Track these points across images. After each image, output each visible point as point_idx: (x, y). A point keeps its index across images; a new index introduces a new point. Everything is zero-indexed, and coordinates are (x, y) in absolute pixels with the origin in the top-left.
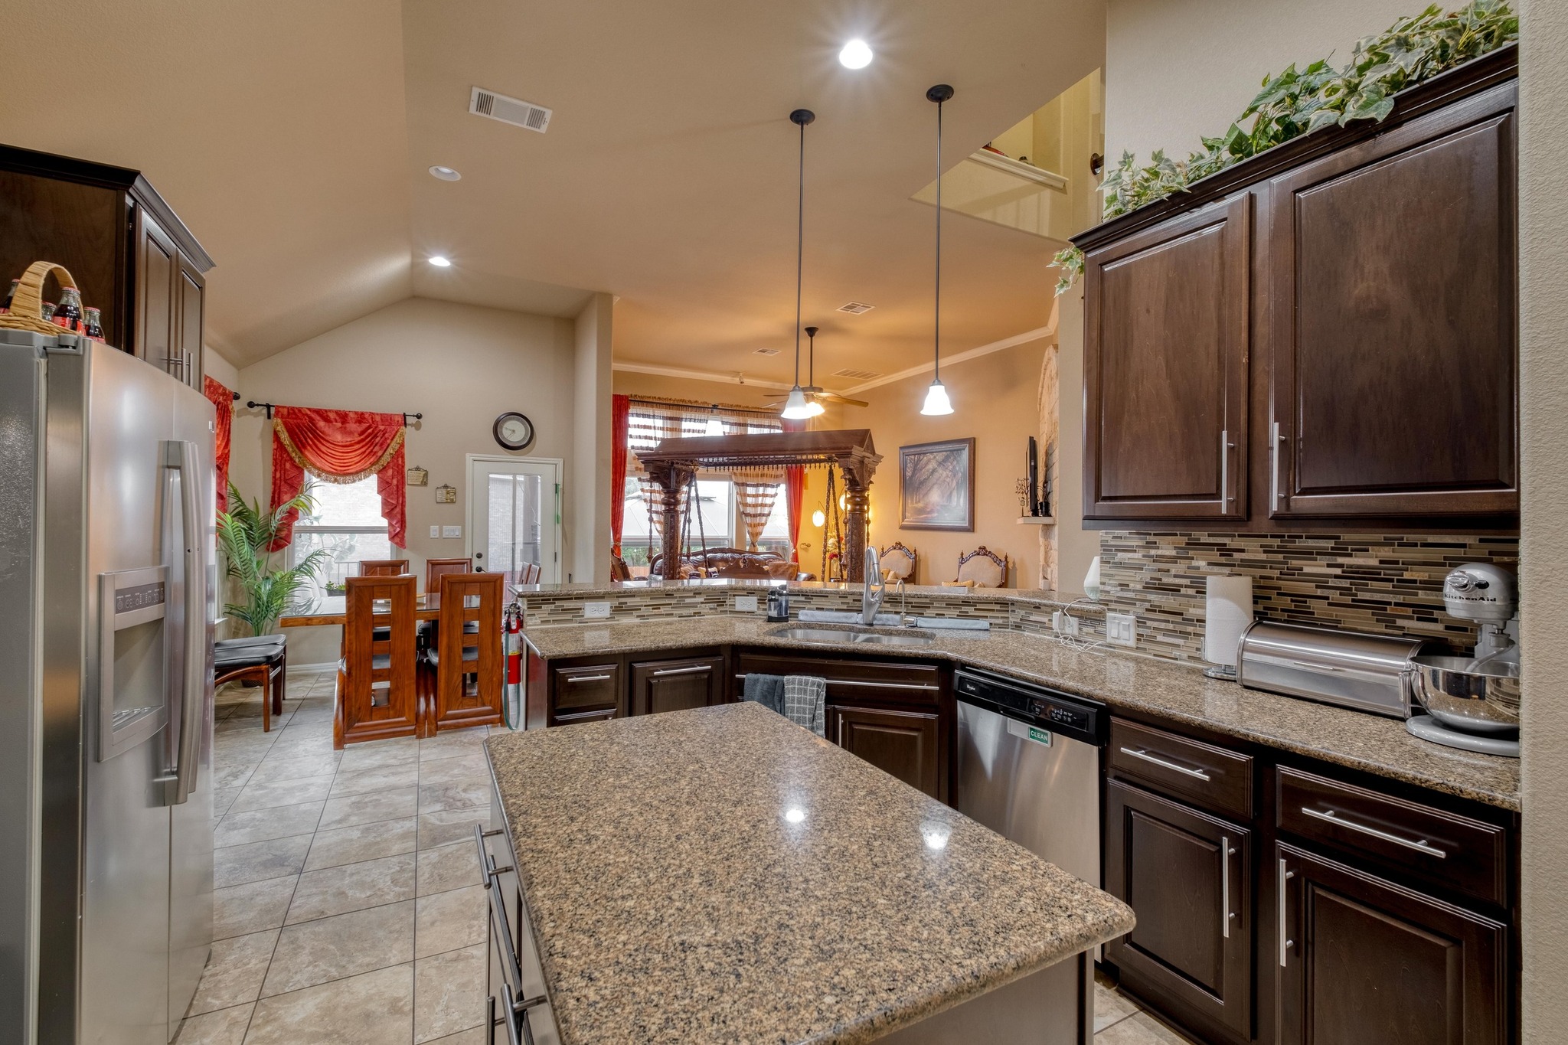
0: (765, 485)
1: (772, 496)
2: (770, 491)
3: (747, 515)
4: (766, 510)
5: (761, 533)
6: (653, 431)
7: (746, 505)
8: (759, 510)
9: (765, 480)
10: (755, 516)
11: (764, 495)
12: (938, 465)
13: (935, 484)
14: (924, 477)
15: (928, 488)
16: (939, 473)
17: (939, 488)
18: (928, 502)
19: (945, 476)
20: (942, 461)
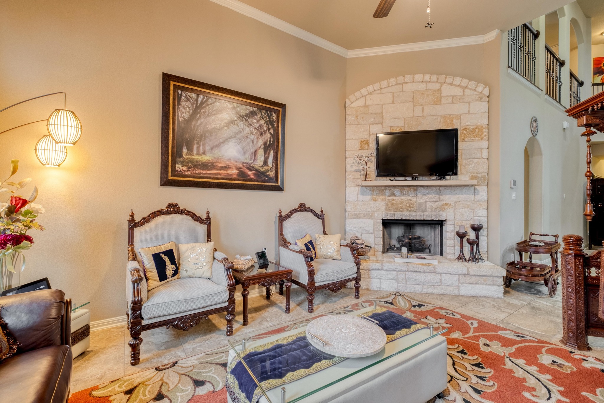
12: (239, 118)
13: (231, 137)
14: (214, 126)
15: (221, 140)
16: (240, 127)
17: (238, 143)
18: (220, 157)
19: (248, 132)
20: (246, 116)
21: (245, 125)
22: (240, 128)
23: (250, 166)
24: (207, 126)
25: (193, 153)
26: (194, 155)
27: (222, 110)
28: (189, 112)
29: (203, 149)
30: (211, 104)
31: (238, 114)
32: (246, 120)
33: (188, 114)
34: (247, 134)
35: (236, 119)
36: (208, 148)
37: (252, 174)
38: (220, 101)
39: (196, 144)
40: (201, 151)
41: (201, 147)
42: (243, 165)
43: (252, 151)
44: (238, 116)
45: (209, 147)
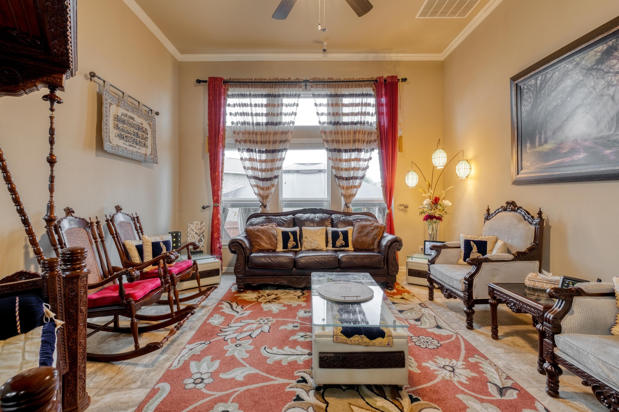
0: (359, 150)
1: (365, 160)
2: (363, 155)
3: (340, 178)
4: (360, 174)
5: (354, 195)
6: (249, 108)
7: (338, 169)
8: (352, 174)
9: (357, 146)
10: (347, 179)
11: (358, 160)
12: (586, 73)
13: (578, 107)
14: (554, 104)
15: (564, 118)
16: (589, 86)
17: (588, 111)
18: (563, 140)
19: (604, 86)
20: (596, 64)
21: (597, 78)
22: (589, 88)
23: (609, 141)
24: (548, 108)
25: (535, 146)
26: (536, 148)
27: (562, 79)
28: (530, 103)
29: (544, 137)
30: (550, 79)
31: (584, 69)
32: (600, 69)
33: (530, 105)
34: (602, 90)
35: (581, 78)
36: (549, 133)
37: (611, 153)
38: (559, 68)
39: (537, 134)
40: (543, 140)
41: (543, 136)
42: (596, 143)
43: (611, 114)
44: (585, 71)
45: (551, 133)
